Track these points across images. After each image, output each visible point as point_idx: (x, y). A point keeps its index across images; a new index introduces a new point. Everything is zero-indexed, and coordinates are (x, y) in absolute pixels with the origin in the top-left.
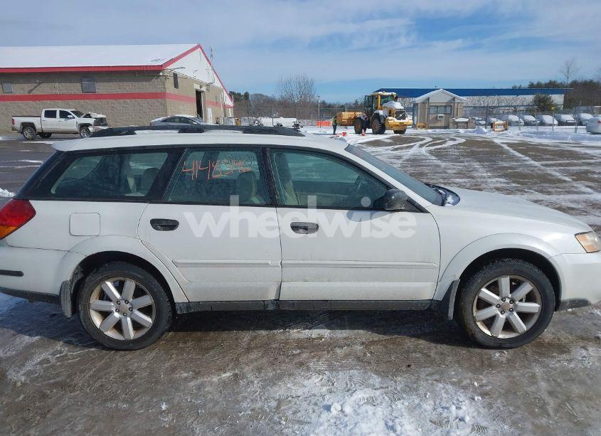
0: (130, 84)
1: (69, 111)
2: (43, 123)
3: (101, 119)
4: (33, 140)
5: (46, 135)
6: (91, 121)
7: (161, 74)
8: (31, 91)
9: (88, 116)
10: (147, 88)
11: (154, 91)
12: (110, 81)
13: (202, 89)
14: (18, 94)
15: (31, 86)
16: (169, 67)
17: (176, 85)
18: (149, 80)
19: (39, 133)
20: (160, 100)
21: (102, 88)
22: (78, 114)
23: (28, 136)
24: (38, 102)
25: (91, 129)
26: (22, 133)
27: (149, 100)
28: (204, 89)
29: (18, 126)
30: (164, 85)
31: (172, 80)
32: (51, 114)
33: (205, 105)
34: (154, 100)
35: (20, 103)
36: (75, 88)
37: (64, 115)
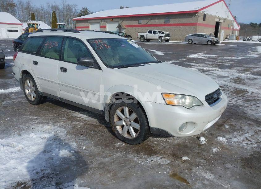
0: (183, 19)
1: (157, 31)
2: (147, 36)
3: (168, 34)
4: (143, 42)
5: (148, 40)
6: (163, 35)
7: (197, 14)
8: (147, 23)
9: (163, 33)
10: (190, 21)
11: (192, 22)
12: (175, 18)
13: (220, 21)
14: (143, 24)
15: (148, 21)
16: (201, 11)
17: (204, 19)
18: (192, 17)
19: (146, 39)
20: (194, 26)
21: (172, 21)
22: (160, 32)
23: (142, 40)
24: (149, 27)
25: (163, 38)
26: (140, 39)
27: (189, 26)
28: (221, 21)
29: (139, 36)
30: (197, 19)
31: (202, 17)
32: (150, 32)
33: (220, 29)
34: (192, 26)
35: (143, 28)
36: (162, 21)
37: (155, 32)
